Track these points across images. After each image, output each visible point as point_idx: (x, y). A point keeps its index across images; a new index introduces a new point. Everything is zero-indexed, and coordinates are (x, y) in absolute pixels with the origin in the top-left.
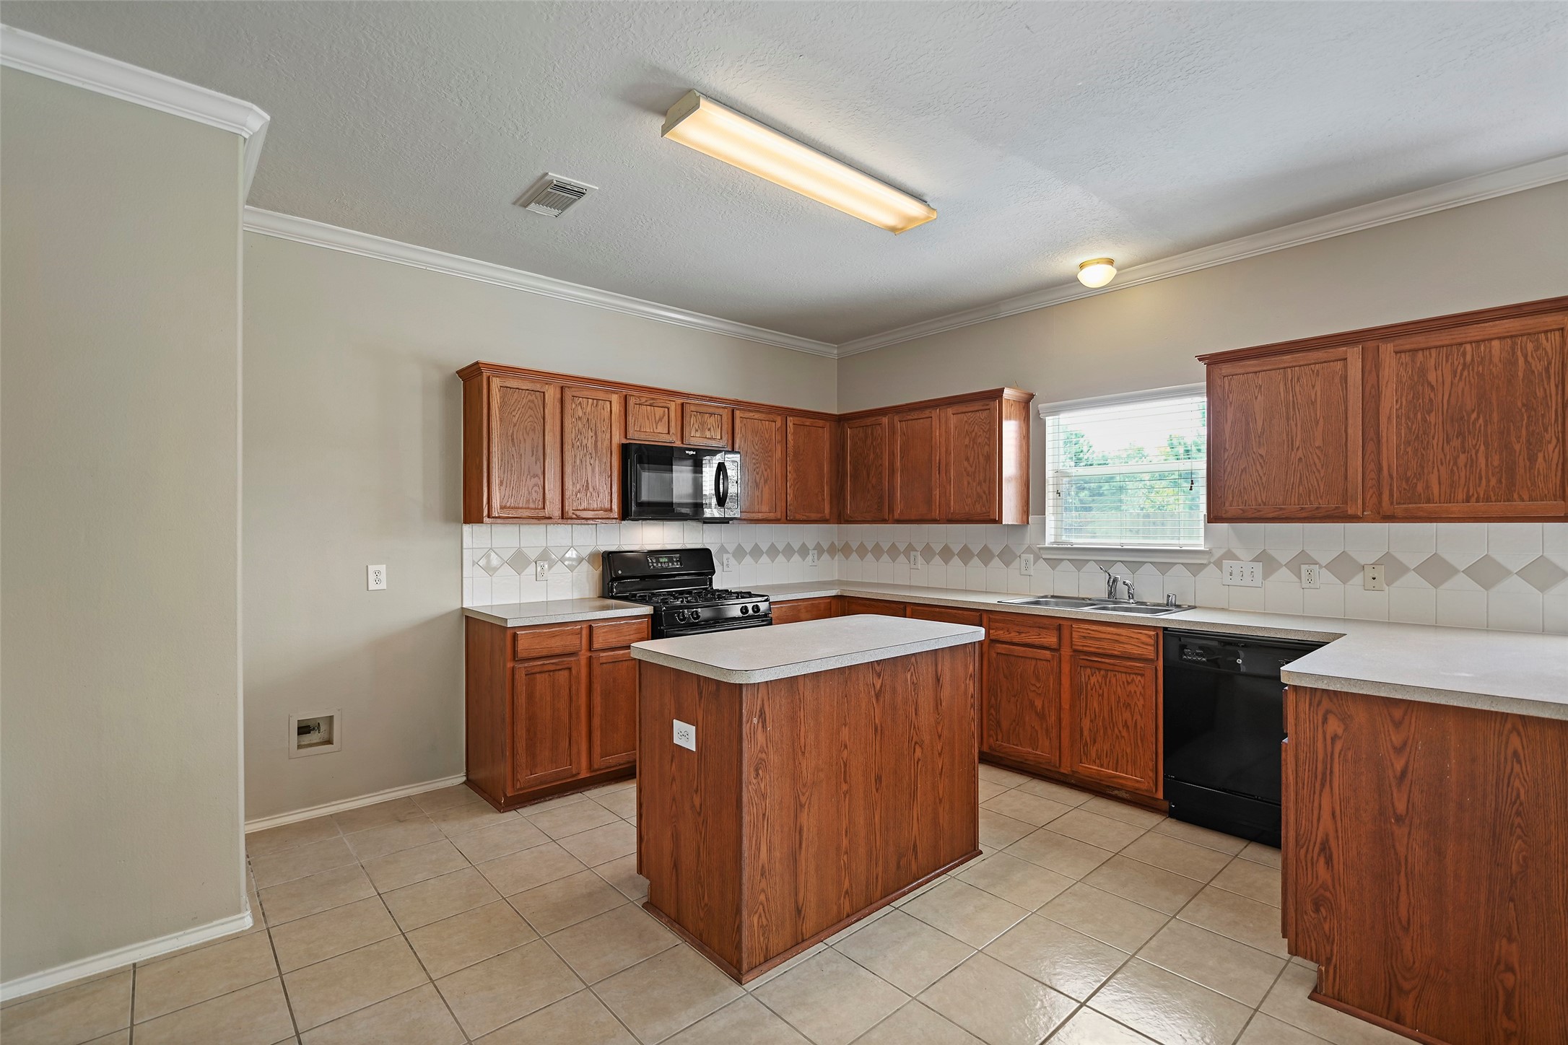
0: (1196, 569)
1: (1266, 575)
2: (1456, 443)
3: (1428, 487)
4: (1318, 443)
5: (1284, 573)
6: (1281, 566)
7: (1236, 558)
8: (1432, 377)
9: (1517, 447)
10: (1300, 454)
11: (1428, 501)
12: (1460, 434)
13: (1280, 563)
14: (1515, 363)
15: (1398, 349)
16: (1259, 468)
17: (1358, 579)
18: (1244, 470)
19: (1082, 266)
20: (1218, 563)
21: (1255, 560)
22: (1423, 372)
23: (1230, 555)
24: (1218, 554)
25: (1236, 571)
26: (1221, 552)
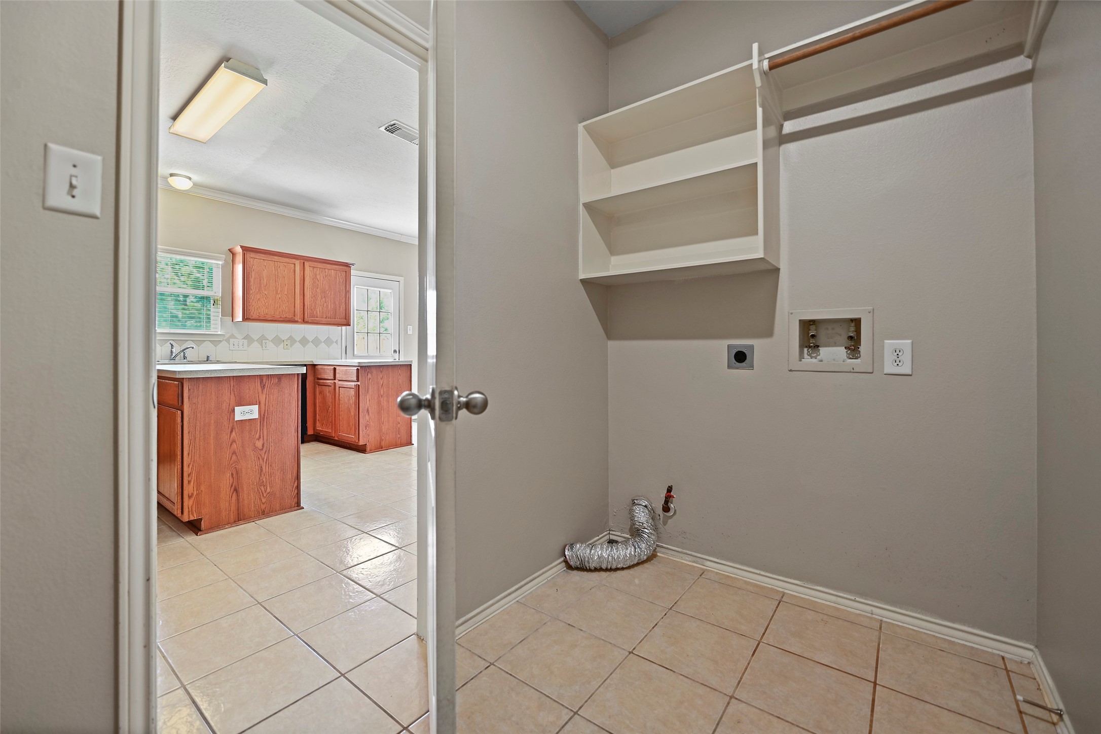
0: (216, 343)
1: (249, 345)
2: (324, 299)
3: (317, 313)
4: (286, 293)
5: (256, 344)
6: (254, 341)
7: (235, 338)
8: (318, 277)
9: (337, 303)
10: (280, 296)
11: (317, 317)
12: (325, 297)
13: (253, 339)
14: (337, 278)
15: (310, 265)
16: (265, 299)
17: (282, 345)
18: (259, 299)
19: (172, 175)
20: (228, 341)
21: (244, 338)
22: (316, 275)
23: (233, 336)
24: (227, 336)
25: (236, 344)
26: (229, 335)
